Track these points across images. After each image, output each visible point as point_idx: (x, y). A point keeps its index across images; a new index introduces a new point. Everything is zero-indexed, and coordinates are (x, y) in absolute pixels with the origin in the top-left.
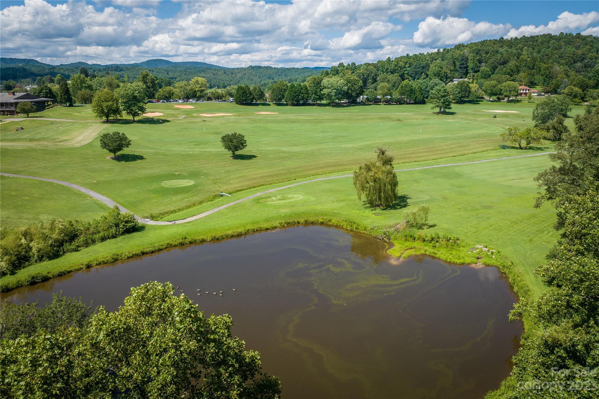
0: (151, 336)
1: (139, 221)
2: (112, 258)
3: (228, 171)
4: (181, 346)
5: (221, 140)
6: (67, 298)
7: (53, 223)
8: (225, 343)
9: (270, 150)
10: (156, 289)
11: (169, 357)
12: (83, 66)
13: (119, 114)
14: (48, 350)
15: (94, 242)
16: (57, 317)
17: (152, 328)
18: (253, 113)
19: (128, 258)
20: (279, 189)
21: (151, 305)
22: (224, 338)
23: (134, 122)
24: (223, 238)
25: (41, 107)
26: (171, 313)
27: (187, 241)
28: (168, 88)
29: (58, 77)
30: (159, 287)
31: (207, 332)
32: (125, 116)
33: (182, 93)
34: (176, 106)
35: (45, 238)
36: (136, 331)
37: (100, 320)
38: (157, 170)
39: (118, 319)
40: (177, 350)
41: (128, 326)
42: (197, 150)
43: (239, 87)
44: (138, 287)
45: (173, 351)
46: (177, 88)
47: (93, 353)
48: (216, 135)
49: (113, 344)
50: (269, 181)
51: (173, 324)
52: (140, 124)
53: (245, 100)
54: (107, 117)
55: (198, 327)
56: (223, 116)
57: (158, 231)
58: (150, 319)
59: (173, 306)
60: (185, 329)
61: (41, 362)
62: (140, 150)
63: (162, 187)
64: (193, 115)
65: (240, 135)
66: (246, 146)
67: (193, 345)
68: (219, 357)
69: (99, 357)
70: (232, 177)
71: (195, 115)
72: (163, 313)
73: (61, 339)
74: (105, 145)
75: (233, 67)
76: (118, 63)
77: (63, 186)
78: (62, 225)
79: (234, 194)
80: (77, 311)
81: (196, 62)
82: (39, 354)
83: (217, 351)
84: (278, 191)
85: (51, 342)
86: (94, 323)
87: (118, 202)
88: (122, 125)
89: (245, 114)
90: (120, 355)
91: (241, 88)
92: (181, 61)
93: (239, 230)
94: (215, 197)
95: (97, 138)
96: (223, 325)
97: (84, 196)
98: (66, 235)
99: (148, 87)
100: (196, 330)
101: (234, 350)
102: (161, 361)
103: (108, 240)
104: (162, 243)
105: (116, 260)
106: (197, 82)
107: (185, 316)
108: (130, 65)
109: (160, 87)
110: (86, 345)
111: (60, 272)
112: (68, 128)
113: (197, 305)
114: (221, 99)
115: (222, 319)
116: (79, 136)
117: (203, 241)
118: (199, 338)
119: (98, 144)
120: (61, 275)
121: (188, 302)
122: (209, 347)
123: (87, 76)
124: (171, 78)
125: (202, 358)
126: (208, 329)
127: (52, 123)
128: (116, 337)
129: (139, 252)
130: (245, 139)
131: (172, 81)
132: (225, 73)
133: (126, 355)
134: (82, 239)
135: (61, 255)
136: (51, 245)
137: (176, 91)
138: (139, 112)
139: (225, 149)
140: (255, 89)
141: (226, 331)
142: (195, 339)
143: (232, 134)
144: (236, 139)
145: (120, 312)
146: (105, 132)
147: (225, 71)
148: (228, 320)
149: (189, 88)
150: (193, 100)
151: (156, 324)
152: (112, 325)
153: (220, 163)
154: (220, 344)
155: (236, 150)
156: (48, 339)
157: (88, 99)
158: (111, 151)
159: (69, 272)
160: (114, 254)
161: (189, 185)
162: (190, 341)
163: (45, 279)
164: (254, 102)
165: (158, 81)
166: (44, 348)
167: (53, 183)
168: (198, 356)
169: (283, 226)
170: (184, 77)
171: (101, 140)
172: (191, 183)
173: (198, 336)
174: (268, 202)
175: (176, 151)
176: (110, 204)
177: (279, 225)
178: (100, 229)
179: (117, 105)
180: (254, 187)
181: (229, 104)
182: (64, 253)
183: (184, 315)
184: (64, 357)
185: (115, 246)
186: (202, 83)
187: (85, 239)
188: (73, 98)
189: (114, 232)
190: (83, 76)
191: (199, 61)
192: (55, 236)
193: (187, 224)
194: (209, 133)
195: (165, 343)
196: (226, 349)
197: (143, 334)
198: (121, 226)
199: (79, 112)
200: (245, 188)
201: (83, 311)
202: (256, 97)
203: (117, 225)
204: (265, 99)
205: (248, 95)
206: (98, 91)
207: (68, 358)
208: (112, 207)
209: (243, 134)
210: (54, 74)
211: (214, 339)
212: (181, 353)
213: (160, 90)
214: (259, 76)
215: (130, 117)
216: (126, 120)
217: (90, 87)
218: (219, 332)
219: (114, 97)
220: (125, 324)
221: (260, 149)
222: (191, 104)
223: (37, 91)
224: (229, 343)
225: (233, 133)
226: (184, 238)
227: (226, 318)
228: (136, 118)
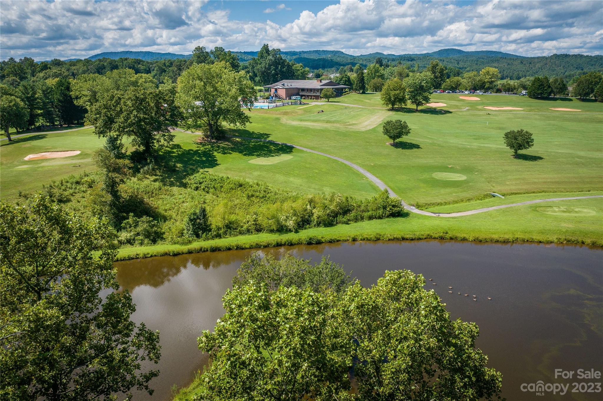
0: (395, 321)
1: (405, 207)
2: (375, 237)
3: (506, 171)
4: (421, 340)
5: (504, 136)
6: (332, 263)
7: (333, 196)
8: (467, 351)
9: (562, 153)
10: (408, 277)
11: (408, 347)
12: (379, 56)
13: (404, 103)
14: (309, 305)
15: (362, 218)
16: (322, 277)
17: (397, 314)
18: (548, 109)
19: (389, 240)
20: (564, 199)
21: (400, 291)
22: (467, 346)
23: (416, 111)
24: (486, 241)
25: (339, 93)
26: (418, 304)
27: (448, 236)
28: (456, 79)
29: (357, 67)
30: (411, 277)
31: (450, 334)
32: (409, 105)
33: (470, 84)
34: (461, 98)
35: (325, 207)
36: (382, 311)
37: (354, 292)
38: (430, 161)
39: (369, 296)
40: (416, 341)
41: (377, 305)
42: (475, 144)
43: (535, 78)
44: (392, 271)
45: (413, 342)
46: (465, 79)
47: (343, 319)
48: (499, 131)
49: (361, 317)
50: (553, 188)
51: (417, 315)
52: (422, 114)
53: (541, 94)
54: (393, 105)
55: (442, 326)
56: (511, 111)
57: (421, 220)
58: (397, 305)
59: (421, 298)
60: (428, 324)
61: (303, 313)
62: (418, 139)
63: (433, 178)
64: (477, 107)
65: (527, 132)
66: (533, 145)
67: (433, 342)
68: (457, 363)
69: (347, 324)
70: (509, 177)
71: (480, 107)
72: (410, 302)
73: (321, 299)
74: (387, 131)
75: (532, 56)
76: (411, 53)
77: (346, 165)
78: (339, 199)
79: (508, 197)
80: (338, 276)
81: (490, 51)
82: (303, 306)
83: (456, 357)
84: (563, 201)
85: (313, 299)
86: (349, 293)
87: (389, 186)
88: (405, 114)
89: (538, 109)
90: (365, 328)
91: (538, 79)
92: (473, 50)
93: (507, 237)
94: (486, 196)
95: (380, 124)
96: (468, 332)
97: (361, 176)
98: (341, 208)
99: (436, 77)
100: (439, 329)
101: (474, 362)
102: (399, 347)
103: (374, 220)
104: (423, 233)
105: (378, 239)
106: (488, 73)
107: (431, 312)
108: (422, 54)
109: (448, 78)
110: (339, 310)
111: (331, 239)
112: (358, 113)
113: (445, 304)
114: (512, 91)
115: (469, 326)
116: (366, 121)
117: (464, 240)
118: (440, 338)
119: (381, 129)
120: (331, 242)
121: (437, 299)
122: (448, 350)
123: (381, 65)
124: (460, 68)
125: (439, 358)
126: (452, 332)
127: (346, 108)
128: (364, 311)
129: (400, 237)
130: (533, 137)
131: (461, 71)
132: (522, 62)
133: (371, 330)
134: (353, 214)
135: (335, 225)
136: (328, 214)
137: (464, 81)
138: (424, 102)
139: (507, 146)
140: (556, 81)
141: (470, 340)
142: (436, 337)
143: (518, 131)
144: (521, 136)
145: (372, 290)
146: (389, 119)
147: (522, 60)
148: (474, 329)
149: (478, 79)
150: (481, 91)
151: (402, 311)
152: (364, 300)
153: (498, 161)
154: (461, 350)
155: (519, 149)
156: (312, 296)
157: (378, 87)
158: (391, 137)
159: (338, 241)
160: (377, 234)
161: (460, 179)
162: (431, 337)
163: (319, 242)
164: (552, 96)
165: (447, 71)
166: (307, 303)
167: (338, 161)
168: (436, 354)
169: (562, 243)
170: (475, 67)
171: (384, 127)
172: (463, 177)
173: (440, 336)
174: (548, 211)
175: (453, 143)
176: (382, 186)
177: (556, 241)
178: (369, 208)
179: (404, 94)
180: (534, 192)
181: (520, 97)
182: (337, 223)
183: (430, 310)
184: (320, 315)
185: (380, 226)
186: (493, 74)
187: (356, 215)
188: (367, 86)
189: (381, 213)
190: (377, 65)
191: (494, 50)
192: (332, 207)
193: (451, 219)
194: (492, 128)
195: (406, 331)
196: (466, 358)
197: (388, 316)
198: (388, 209)
199: (369, 99)
200: (522, 191)
201: (343, 277)
202: (555, 90)
203: (385, 208)
204: (566, 93)
205: (545, 88)
206: (388, 80)
207: (323, 317)
208: (383, 190)
209: (531, 132)
210: (354, 64)
211: (455, 343)
212: (420, 346)
213: (448, 80)
214: (564, 67)
215: (414, 107)
216: (409, 108)
217: (382, 76)
218: (462, 338)
219: (402, 86)
220: (374, 302)
221: (549, 150)
222: (476, 96)
223: (338, 79)
224: (471, 353)
225: (520, 130)
226: (445, 232)
227: (472, 326)
228: (420, 108)
